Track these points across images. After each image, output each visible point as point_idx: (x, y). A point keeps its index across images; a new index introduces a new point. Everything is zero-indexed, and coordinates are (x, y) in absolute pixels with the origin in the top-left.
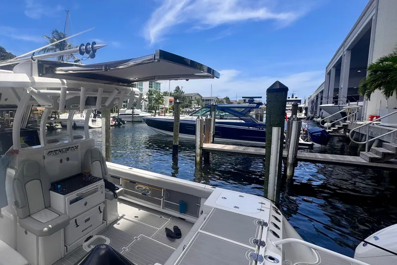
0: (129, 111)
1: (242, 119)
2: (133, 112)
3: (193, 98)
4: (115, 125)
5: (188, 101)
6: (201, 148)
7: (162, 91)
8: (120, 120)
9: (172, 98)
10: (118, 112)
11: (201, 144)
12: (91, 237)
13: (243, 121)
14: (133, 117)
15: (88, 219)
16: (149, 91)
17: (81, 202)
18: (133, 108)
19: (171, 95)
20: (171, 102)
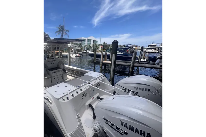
0: (85, 51)
1: (122, 53)
2: (86, 52)
3: (110, 46)
4: (80, 56)
5: (108, 47)
6: (102, 62)
7: (98, 44)
8: (81, 54)
9: (102, 46)
10: (81, 52)
11: (102, 61)
12: (59, 82)
13: (123, 54)
14: (86, 53)
15: (58, 78)
16: (93, 44)
17: (56, 73)
18: (86, 50)
19: (101, 45)
20: (101, 48)
